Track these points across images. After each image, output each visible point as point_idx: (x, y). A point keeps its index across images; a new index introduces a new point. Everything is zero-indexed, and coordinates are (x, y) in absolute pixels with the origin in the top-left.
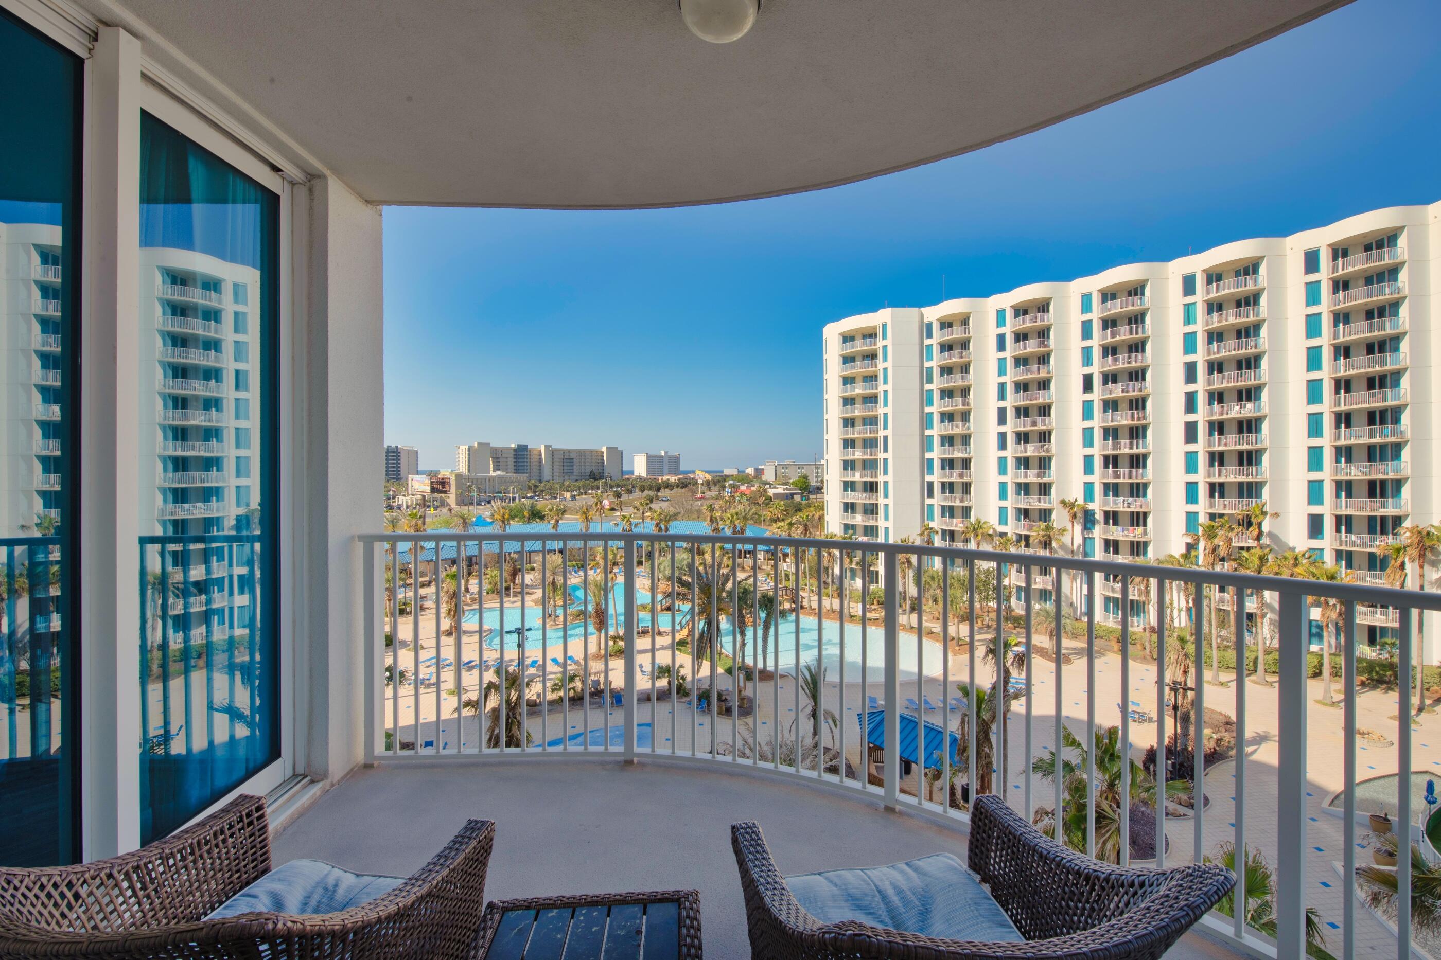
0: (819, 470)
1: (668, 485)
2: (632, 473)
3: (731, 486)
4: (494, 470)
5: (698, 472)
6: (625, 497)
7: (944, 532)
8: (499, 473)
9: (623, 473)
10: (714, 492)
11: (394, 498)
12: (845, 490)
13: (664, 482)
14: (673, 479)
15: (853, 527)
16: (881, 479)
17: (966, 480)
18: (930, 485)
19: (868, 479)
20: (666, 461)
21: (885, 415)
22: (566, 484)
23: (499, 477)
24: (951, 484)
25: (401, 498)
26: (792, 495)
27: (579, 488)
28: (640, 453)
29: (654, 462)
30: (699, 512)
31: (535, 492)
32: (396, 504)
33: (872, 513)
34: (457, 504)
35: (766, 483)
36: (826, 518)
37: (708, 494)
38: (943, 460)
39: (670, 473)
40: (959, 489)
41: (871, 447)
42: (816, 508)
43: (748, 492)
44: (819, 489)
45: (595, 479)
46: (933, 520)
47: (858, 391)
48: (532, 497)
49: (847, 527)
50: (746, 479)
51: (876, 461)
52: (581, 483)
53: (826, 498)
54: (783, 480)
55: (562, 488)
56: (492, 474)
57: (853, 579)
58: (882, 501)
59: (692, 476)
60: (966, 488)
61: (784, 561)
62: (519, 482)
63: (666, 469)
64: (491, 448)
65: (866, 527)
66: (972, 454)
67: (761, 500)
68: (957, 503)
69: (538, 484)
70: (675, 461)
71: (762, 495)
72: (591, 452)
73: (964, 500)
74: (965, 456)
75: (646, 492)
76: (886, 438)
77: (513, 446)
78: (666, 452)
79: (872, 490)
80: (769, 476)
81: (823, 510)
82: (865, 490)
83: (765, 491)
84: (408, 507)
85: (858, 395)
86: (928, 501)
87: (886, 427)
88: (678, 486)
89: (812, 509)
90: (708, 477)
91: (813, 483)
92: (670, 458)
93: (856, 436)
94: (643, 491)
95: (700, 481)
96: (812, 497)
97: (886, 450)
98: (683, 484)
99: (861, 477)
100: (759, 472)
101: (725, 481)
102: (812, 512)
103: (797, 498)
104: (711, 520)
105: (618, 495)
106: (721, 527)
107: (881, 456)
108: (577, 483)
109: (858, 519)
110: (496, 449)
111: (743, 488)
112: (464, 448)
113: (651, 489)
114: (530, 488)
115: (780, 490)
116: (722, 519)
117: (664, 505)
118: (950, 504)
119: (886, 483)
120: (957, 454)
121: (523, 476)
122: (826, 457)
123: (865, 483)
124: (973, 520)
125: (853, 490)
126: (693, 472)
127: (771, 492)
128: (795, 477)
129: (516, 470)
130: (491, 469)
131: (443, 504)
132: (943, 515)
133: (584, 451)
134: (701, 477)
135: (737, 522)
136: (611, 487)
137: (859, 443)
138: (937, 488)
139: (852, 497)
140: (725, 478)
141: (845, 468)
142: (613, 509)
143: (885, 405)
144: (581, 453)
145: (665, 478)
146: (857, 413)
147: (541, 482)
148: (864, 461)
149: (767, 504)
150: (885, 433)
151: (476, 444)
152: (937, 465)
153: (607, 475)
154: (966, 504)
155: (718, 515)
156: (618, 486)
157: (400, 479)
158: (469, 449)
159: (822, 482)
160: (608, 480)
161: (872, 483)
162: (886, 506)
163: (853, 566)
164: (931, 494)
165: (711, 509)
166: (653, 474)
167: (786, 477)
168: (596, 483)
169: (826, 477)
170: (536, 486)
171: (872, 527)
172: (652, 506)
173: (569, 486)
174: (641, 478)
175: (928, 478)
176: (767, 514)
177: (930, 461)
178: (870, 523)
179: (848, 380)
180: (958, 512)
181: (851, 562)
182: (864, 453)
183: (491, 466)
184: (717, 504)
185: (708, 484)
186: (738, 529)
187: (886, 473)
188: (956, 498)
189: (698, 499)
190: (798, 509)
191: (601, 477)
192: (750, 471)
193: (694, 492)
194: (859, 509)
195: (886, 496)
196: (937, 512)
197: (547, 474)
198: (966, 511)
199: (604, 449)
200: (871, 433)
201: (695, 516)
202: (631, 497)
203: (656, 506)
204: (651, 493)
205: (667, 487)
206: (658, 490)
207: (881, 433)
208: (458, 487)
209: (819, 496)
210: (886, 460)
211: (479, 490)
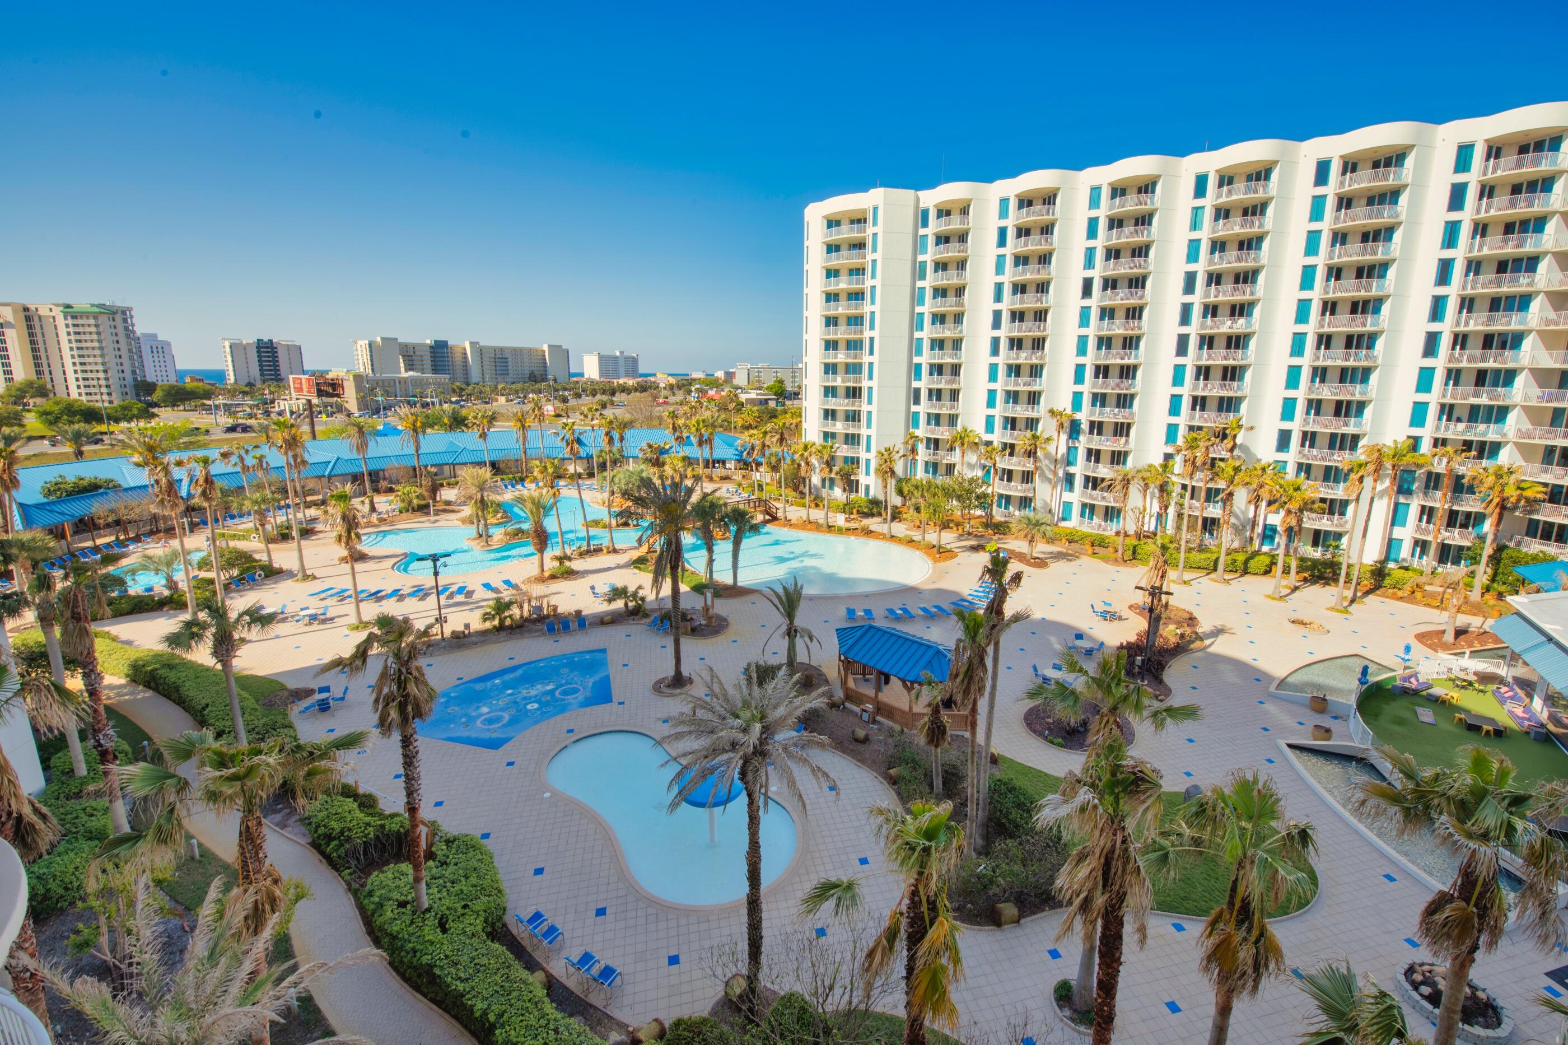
0: (796, 373)
1: (625, 389)
2: (582, 375)
3: (698, 390)
4: (406, 371)
5: (659, 375)
6: (572, 402)
7: (928, 440)
8: (411, 373)
9: (570, 375)
10: (680, 396)
11: (273, 402)
12: (826, 395)
13: (619, 385)
14: (631, 382)
15: (833, 435)
16: (865, 384)
17: (954, 386)
18: (917, 392)
19: (851, 384)
20: (622, 362)
21: (872, 313)
22: (500, 387)
23: (413, 379)
24: (939, 391)
25: (282, 403)
26: (766, 401)
27: (517, 392)
28: (590, 352)
29: (607, 363)
30: (660, 418)
31: (460, 396)
32: (277, 409)
33: (854, 420)
34: (360, 410)
35: (737, 388)
36: (804, 425)
37: (672, 399)
38: (931, 366)
39: (627, 375)
40: (946, 396)
41: (855, 349)
42: (793, 414)
43: (717, 397)
44: (796, 395)
45: (536, 381)
46: (917, 427)
47: (843, 286)
48: (457, 402)
49: (827, 435)
50: (715, 383)
51: (860, 365)
52: (519, 386)
53: (805, 404)
54: (757, 385)
55: (494, 390)
56: (404, 374)
57: (831, 487)
58: (865, 408)
59: (653, 379)
60: (954, 395)
61: (757, 470)
62: (438, 384)
63: (622, 370)
64: (400, 344)
65: (847, 435)
66: (963, 360)
67: (731, 406)
68: (944, 411)
69: (464, 386)
70: (634, 362)
71: (732, 401)
72: (530, 350)
73: (951, 408)
74: (955, 361)
75: (599, 397)
76: (872, 339)
77: (428, 342)
78: (622, 352)
79: (854, 396)
80: (741, 380)
81: (800, 416)
82: (847, 396)
83: (736, 396)
84: (292, 413)
85: (842, 290)
86: (914, 408)
87: (872, 328)
88: (636, 390)
89: (789, 415)
90: (672, 380)
91: (789, 387)
92: (627, 358)
93: (839, 336)
94: (594, 396)
95: (662, 385)
96: (788, 402)
97: (871, 353)
98: (643, 388)
99: (843, 381)
100: (730, 376)
101: (691, 384)
102: (788, 420)
103: (772, 404)
104: (674, 429)
105: (565, 400)
106: (685, 435)
107: (866, 359)
108: (514, 386)
109: (839, 427)
110: (406, 345)
111: (712, 393)
112: (363, 343)
113: (604, 392)
114: (454, 391)
115: (753, 395)
116: (686, 426)
117: (619, 412)
118: (937, 411)
119: (870, 389)
120: (948, 360)
121: (444, 378)
122: (805, 359)
123: (848, 388)
124: (959, 428)
125: (834, 396)
126: (655, 375)
127: (743, 397)
128: (769, 381)
129: (435, 371)
130: (403, 369)
131: (340, 409)
132: (929, 423)
133: (521, 350)
134: (663, 380)
135: (703, 431)
136: (557, 390)
137: (842, 345)
138: (924, 395)
139: (832, 404)
140: (692, 382)
141: (826, 372)
142: (558, 416)
143: (873, 302)
144: (517, 352)
145: (621, 381)
146: (840, 310)
147: (468, 384)
148: (847, 365)
149: (739, 410)
150: (872, 334)
151: (379, 339)
152: (925, 370)
153: (550, 377)
154: (952, 412)
155: (681, 422)
156: (565, 389)
157: (282, 380)
158: (370, 345)
159: (800, 387)
160: (552, 383)
161: (854, 388)
162: (869, 413)
163: (833, 475)
164: (917, 401)
165: (674, 416)
166: (607, 377)
167: (759, 381)
168: (538, 386)
169: (805, 382)
170: (462, 389)
171: (853, 435)
172: (605, 412)
173: (504, 389)
174: (592, 382)
175: (915, 384)
176: (738, 420)
177: (919, 366)
178: (852, 431)
179: (832, 273)
180: (944, 420)
181: (831, 471)
182: (848, 356)
183: (402, 365)
184: (682, 410)
185: (671, 387)
186: (706, 437)
187: (870, 378)
188: (943, 406)
189: (659, 404)
190: (773, 415)
191: (544, 379)
192: (720, 374)
193: (655, 398)
194: (840, 416)
195: (870, 402)
196: (923, 419)
197: (475, 375)
198: (953, 420)
199: (545, 348)
200: (855, 333)
201: (656, 422)
202: (580, 401)
203: (609, 413)
204: (605, 398)
205: (623, 391)
206: (613, 394)
207: (867, 334)
208: (359, 388)
209: (796, 402)
210: (871, 364)
211: (387, 393)
